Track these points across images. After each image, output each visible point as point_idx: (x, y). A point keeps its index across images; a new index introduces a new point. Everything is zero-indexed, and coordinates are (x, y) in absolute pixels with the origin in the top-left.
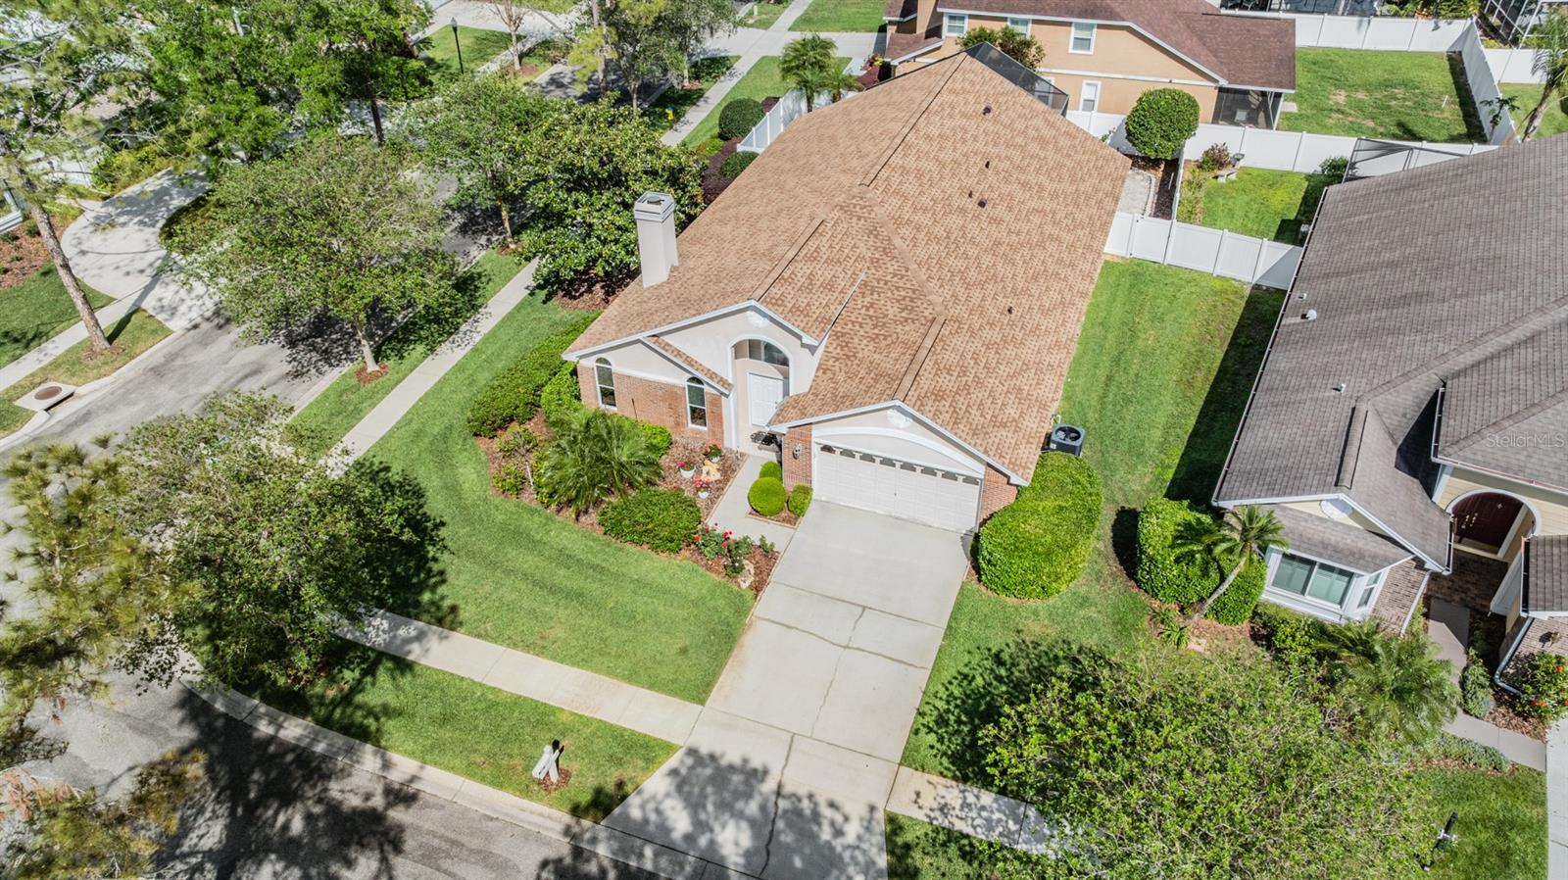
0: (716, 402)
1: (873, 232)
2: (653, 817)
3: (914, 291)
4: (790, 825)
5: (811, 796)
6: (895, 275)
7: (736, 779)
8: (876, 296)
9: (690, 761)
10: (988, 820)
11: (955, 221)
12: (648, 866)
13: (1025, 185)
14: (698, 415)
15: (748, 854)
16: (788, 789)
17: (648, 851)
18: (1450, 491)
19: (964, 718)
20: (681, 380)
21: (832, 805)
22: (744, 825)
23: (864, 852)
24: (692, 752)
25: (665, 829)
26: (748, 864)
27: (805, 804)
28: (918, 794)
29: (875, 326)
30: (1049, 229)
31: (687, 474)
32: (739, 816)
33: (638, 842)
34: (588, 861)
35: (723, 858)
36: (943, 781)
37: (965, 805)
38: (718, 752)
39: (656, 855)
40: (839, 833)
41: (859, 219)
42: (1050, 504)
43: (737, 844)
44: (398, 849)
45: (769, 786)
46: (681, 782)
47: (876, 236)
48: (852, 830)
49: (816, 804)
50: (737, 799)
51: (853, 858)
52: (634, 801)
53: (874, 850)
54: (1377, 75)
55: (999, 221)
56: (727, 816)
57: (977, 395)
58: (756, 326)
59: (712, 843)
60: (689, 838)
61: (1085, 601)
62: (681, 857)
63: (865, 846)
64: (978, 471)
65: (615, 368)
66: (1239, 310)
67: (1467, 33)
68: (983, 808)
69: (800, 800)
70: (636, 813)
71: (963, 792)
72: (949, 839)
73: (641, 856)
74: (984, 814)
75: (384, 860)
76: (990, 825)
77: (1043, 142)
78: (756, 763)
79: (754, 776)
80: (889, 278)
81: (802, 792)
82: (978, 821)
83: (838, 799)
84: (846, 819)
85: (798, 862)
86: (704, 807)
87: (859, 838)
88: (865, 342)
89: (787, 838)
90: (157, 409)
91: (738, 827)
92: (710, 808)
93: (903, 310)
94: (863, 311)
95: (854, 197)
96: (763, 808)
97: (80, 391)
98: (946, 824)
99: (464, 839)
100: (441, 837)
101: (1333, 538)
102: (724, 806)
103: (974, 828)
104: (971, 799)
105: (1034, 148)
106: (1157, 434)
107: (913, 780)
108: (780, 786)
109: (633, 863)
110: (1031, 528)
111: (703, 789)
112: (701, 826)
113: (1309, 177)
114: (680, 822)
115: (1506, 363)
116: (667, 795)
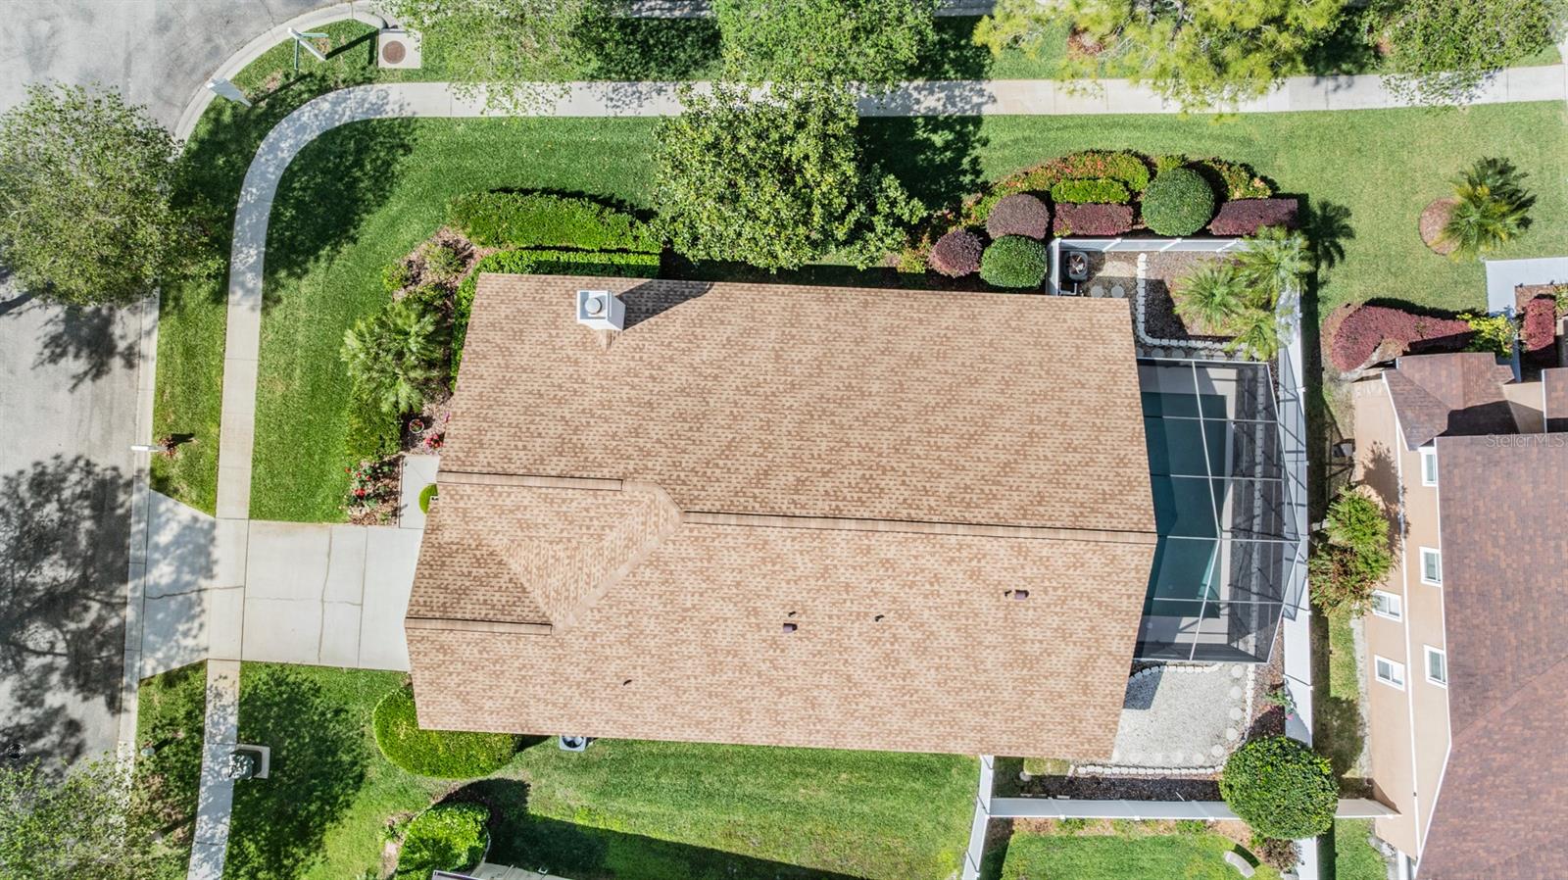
2: (163, 519)
3: (575, 598)
4: (182, 604)
5: (203, 611)
6: (589, 576)
7: (202, 561)
8: (567, 561)
9: (206, 526)
10: (218, 723)
12: (134, 529)
15: (157, 585)
16: (204, 595)
17: (142, 525)
19: (285, 696)
21: (201, 626)
22: (174, 576)
23: (177, 653)
24: (213, 525)
25: (157, 531)
26: (151, 588)
27: (198, 609)
28: (226, 678)
29: (538, 569)
32: (179, 571)
33: (146, 517)
34: (125, 493)
35: (150, 571)
36: (237, 691)
37: (225, 707)
38: (216, 542)
39: (141, 531)
40: (186, 634)
41: (644, 524)
43: (161, 576)
44: (97, 376)
45: (203, 583)
46: (190, 527)
47: (626, 546)
48: (190, 642)
49: (199, 616)
50: (189, 566)
51: (172, 647)
52: (170, 502)
53: (180, 659)
55: (777, 647)
56: (176, 564)
59: (157, 562)
60: (157, 547)
62: (144, 546)
63: (182, 652)
68: (225, 719)
69: (199, 605)
70: (162, 508)
71: (233, 704)
72: (198, 703)
73: (139, 522)
74: (221, 720)
75: (86, 373)
76: (215, 724)
78: (216, 569)
79: (208, 572)
80: (585, 570)
81: (205, 605)
82: (216, 717)
83: (206, 629)
84: (195, 637)
85: (160, 616)
86: (178, 548)
87: (185, 648)
88: (523, 562)
89: (173, 604)
91: (172, 573)
92: (178, 552)
93: (556, 592)
94: (551, 553)
95: (666, 511)
96: (188, 584)
98: (208, 698)
99: (115, 414)
100: (112, 399)
102: (182, 560)
103: (211, 715)
104: (229, 710)
107: (234, 672)
108: (205, 590)
109: (133, 520)
111: (189, 542)
112: (166, 551)
114: (164, 538)
116: (179, 522)
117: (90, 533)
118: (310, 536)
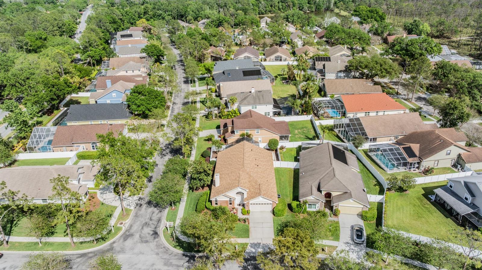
0: (233, 201)
1: (248, 174)
2: (250, 251)
3: (256, 181)
4: (266, 247)
7: (257, 245)
8: (251, 183)
11: (256, 169)
13: (261, 161)
14: (231, 204)
15: (263, 251)
17: (252, 254)
18: (324, 193)
20: (228, 199)
21: (269, 244)
22: (261, 248)
24: (251, 243)
30: (267, 167)
31: (232, 212)
33: (250, 253)
38: (254, 243)
41: (245, 172)
42: (281, 204)
43: (261, 250)
45: (262, 244)
46: (251, 247)
49: (267, 244)
50: (259, 246)
54: (301, 126)
55: (260, 168)
57: (269, 193)
58: (239, 190)
59: (258, 251)
61: (288, 216)
62: (256, 253)
64: (271, 202)
65: (218, 200)
66: (293, 173)
67: (312, 117)
70: (248, 251)
77: (260, 153)
78: (259, 242)
79: (260, 244)
81: (265, 244)
90: (142, 222)
92: (256, 248)
95: (243, 169)
96: (262, 246)
97: (126, 222)
101: (313, 201)
102: (258, 248)
105: (260, 154)
106: (289, 193)
110: (280, 208)
111: (254, 247)
112: (256, 250)
113: (296, 148)
114: (254, 250)
115: (326, 177)
117: (254, 261)
118: (252, 230)
